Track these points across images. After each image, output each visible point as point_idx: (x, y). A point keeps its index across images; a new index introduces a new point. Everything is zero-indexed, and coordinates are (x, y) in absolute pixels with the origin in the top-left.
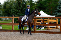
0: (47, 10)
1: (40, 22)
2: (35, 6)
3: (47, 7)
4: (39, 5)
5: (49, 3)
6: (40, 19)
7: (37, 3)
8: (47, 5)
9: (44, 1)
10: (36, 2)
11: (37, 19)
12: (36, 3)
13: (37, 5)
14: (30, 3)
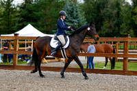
0: (40, 23)
1: (26, 48)
2: (17, 14)
3: (41, 16)
4: (25, 12)
5: (45, 9)
6: (26, 42)
7: (21, 7)
8: (40, 13)
9: (35, 6)
10: (18, 6)
11: (20, 40)
12: (18, 9)
13: (20, 12)
14: (7, 9)
